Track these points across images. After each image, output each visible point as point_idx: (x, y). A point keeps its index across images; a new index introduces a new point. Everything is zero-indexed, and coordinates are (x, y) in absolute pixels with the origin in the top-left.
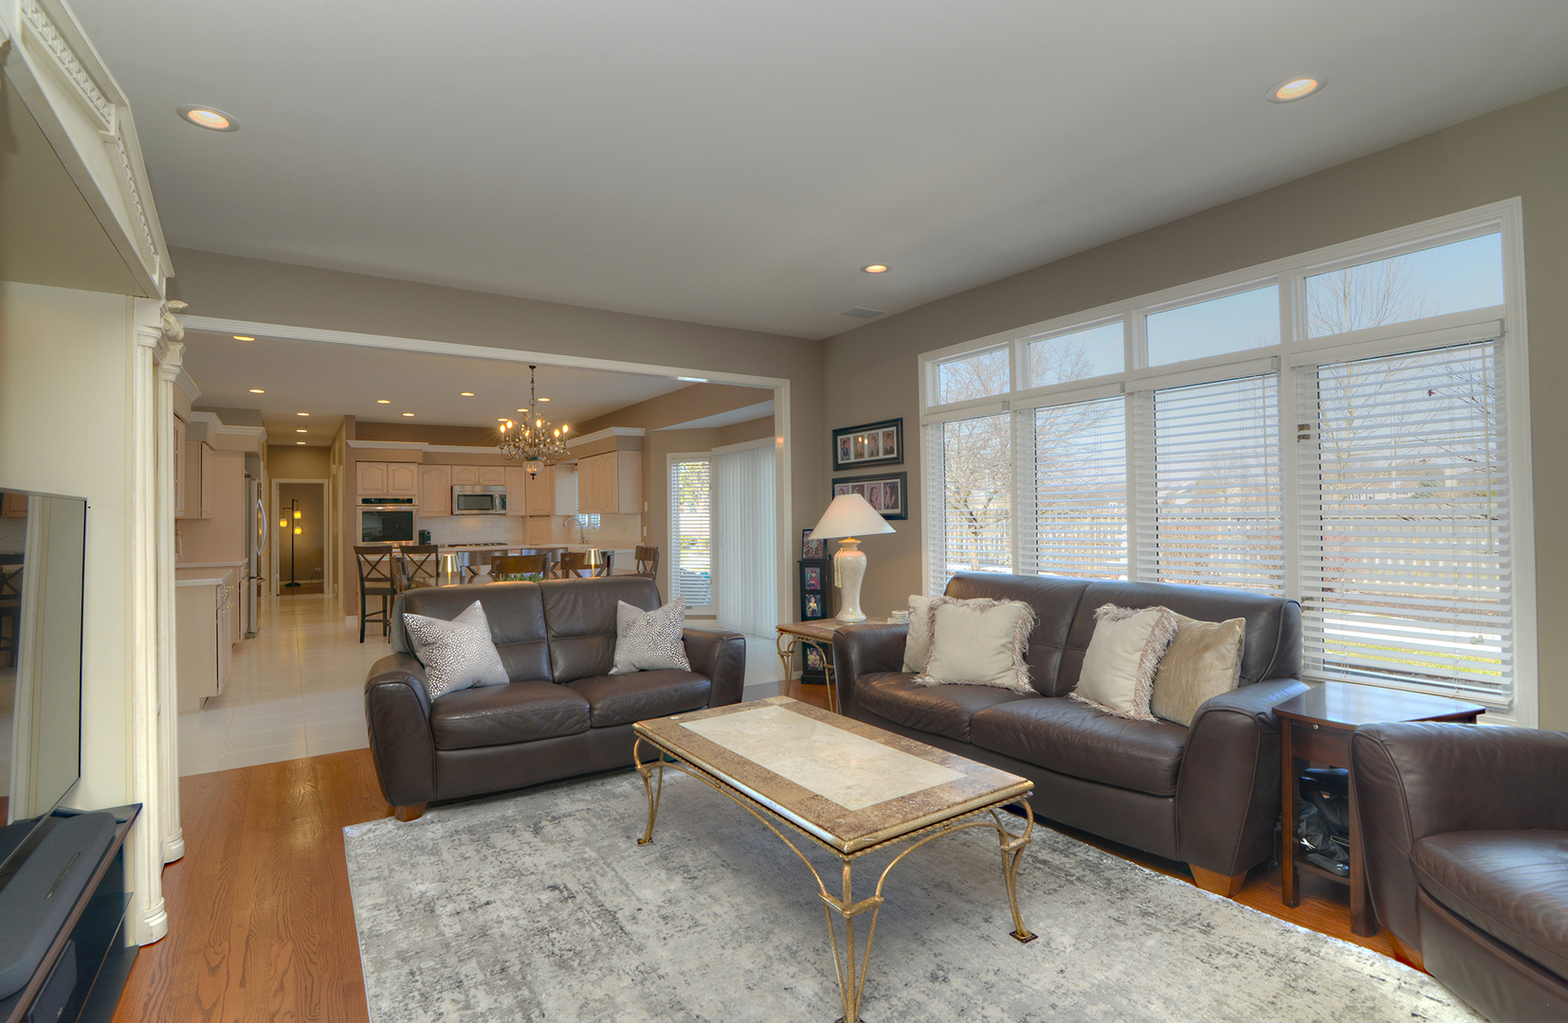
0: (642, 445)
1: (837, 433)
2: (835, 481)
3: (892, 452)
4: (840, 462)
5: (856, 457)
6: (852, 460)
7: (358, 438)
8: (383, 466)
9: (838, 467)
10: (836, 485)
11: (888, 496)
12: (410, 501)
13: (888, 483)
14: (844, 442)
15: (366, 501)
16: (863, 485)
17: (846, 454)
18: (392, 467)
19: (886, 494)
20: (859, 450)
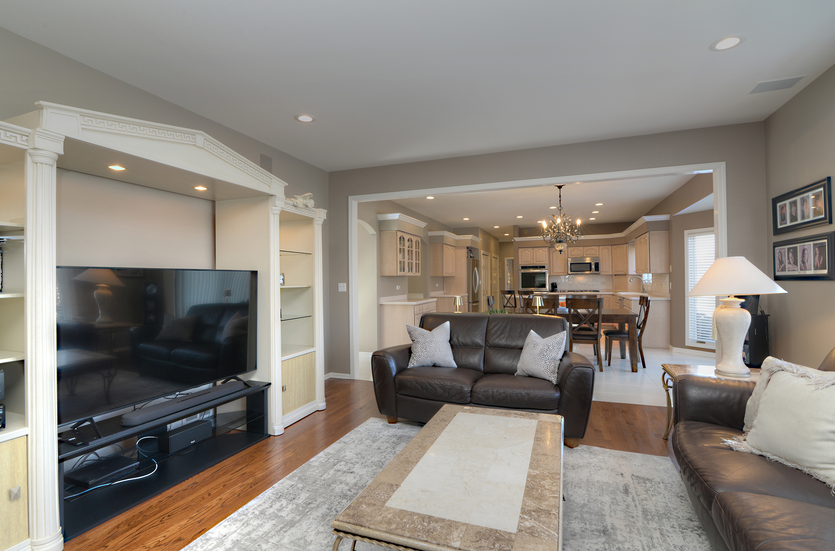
0: (667, 226)
1: (775, 201)
2: (776, 245)
3: (820, 214)
4: (779, 227)
5: (791, 221)
6: (789, 224)
7: (520, 236)
8: (531, 250)
9: (777, 232)
10: (776, 248)
11: (817, 256)
12: (544, 267)
13: (817, 244)
14: (783, 207)
15: (523, 268)
16: (797, 247)
17: (783, 219)
18: (535, 250)
19: (815, 255)
20: (794, 214)
